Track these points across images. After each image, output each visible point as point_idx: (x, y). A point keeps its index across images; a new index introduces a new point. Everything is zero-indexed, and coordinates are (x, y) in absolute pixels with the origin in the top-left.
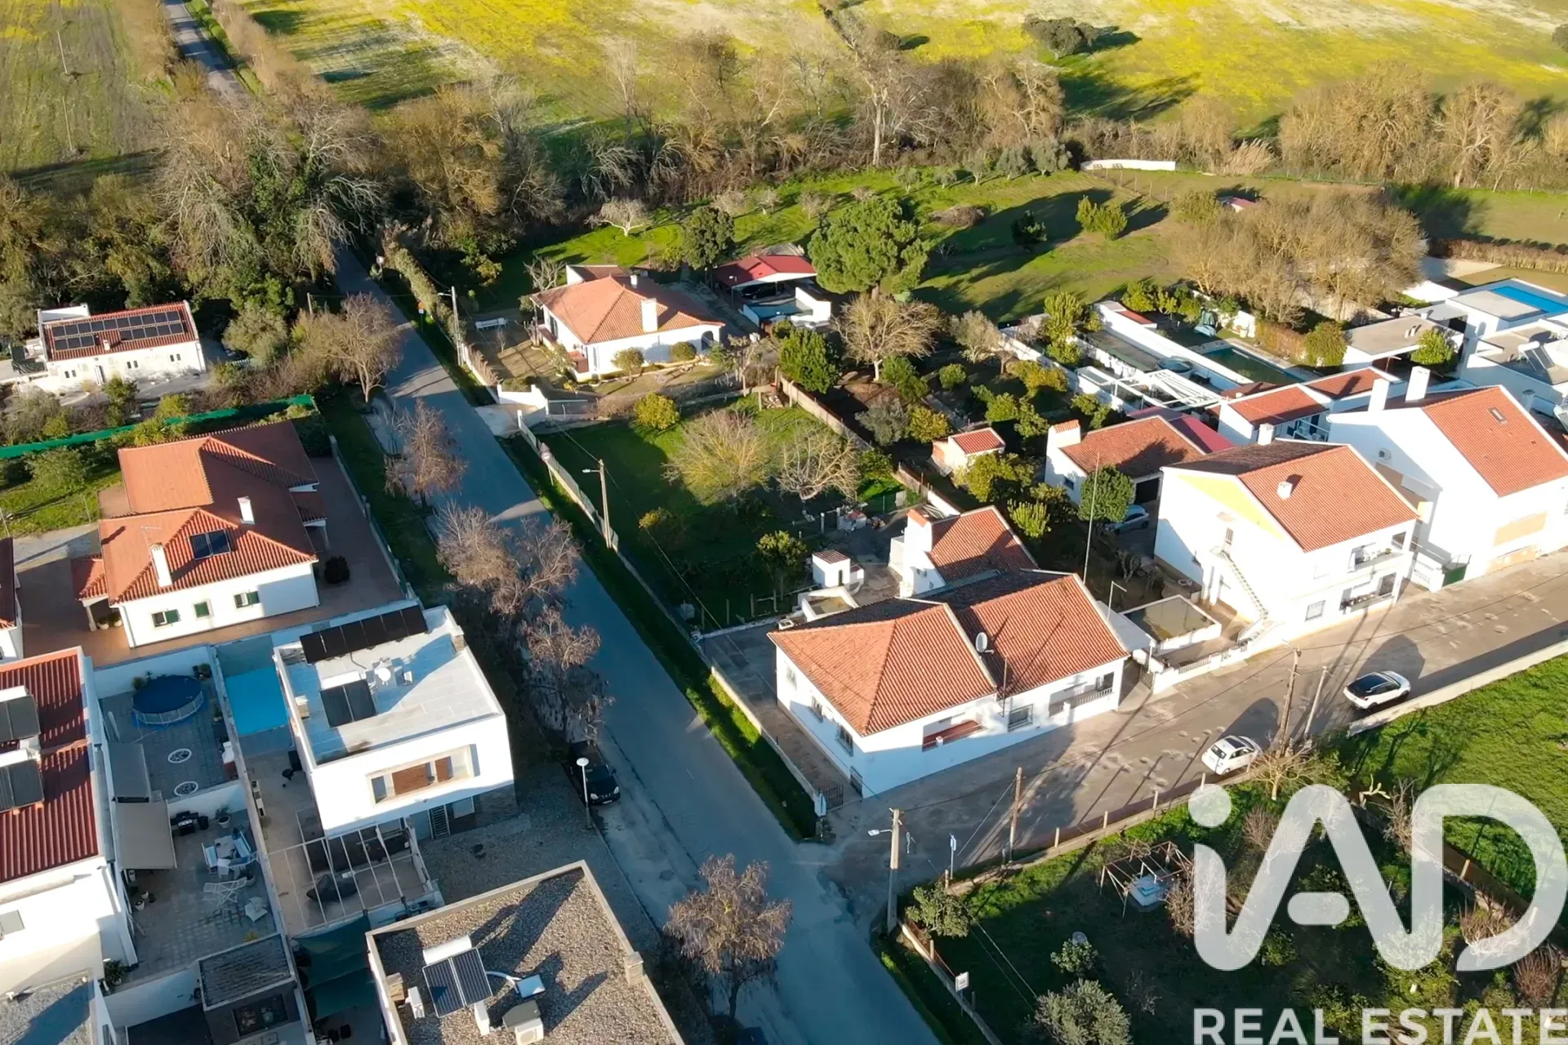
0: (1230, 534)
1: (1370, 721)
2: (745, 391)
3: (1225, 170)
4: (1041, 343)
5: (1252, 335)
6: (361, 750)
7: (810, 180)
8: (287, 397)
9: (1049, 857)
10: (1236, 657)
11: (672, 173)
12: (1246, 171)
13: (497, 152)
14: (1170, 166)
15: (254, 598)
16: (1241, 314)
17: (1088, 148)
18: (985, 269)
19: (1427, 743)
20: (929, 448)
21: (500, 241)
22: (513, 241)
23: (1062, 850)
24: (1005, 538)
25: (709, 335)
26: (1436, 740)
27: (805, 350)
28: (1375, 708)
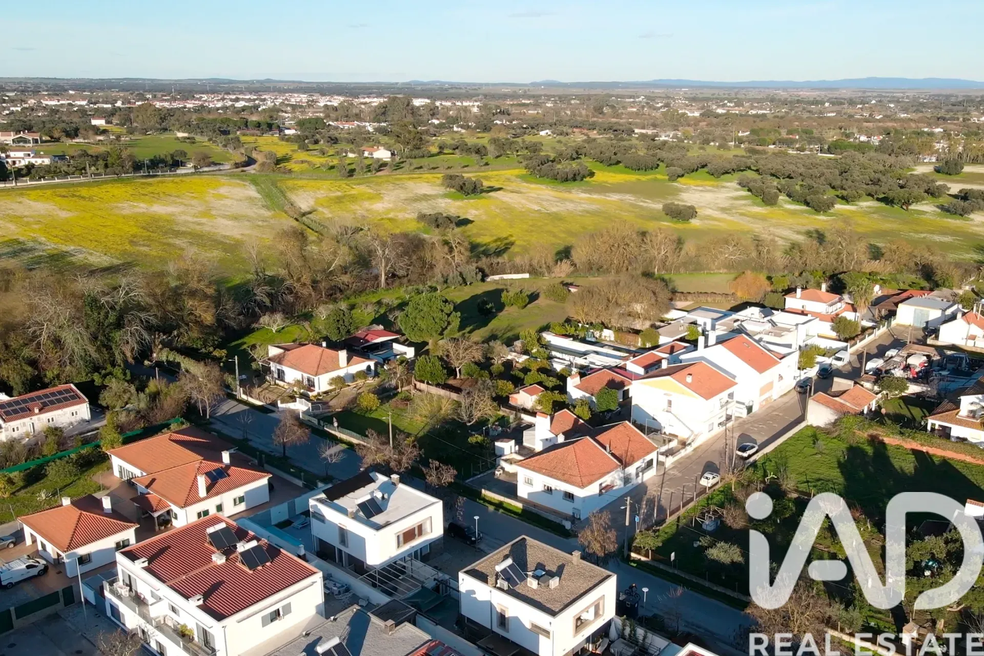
0: (670, 402)
1: (752, 459)
2: (399, 390)
3: (553, 275)
4: (526, 352)
5: (613, 339)
6: (388, 524)
7: (353, 297)
8: (169, 420)
9: (667, 523)
10: (689, 450)
11: (290, 298)
12: (563, 275)
13: (213, 292)
14: (527, 276)
15: (241, 499)
16: (605, 330)
17: (487, 271)
18: (471, 327)
19: (773, 464)
20: (508, 398)
21: (213, 340)
22: (220, 340)
23: (670, 520)
24: (576, 421)
25: (369, 367)
26: (776, 462)
27: (430, 364)
28: (750, 456)
